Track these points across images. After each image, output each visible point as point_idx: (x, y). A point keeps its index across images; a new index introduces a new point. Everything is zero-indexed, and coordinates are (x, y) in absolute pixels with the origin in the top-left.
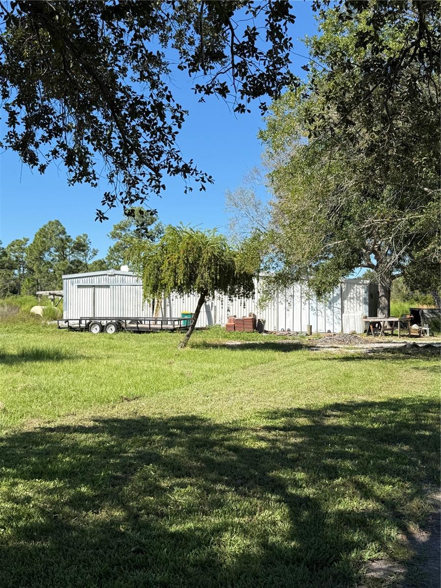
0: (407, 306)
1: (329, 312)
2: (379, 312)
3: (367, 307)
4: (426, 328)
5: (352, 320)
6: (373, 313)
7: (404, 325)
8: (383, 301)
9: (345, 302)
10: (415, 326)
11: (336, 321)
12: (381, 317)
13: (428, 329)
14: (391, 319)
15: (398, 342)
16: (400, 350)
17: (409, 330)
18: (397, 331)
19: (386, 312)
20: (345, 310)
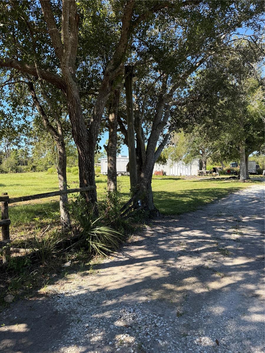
0: (212, 167)
1: (186, 169)
2: (203, 168)
3: (199, 167)
4: (218, 173)
5: (194, 171)
6: (201, 169)
7: (211, 173)
8: (204, 165)
9: (192, 166)
10: (214, 173)
11: (189, 172)
12: (203, 170)
13: (218, 174)
14: (206, 171)
15: (209, 177)
16: (209, 179)
17: (212, 174)
18: (208, 174)
19: (205, 168)
20: (192, 168)
